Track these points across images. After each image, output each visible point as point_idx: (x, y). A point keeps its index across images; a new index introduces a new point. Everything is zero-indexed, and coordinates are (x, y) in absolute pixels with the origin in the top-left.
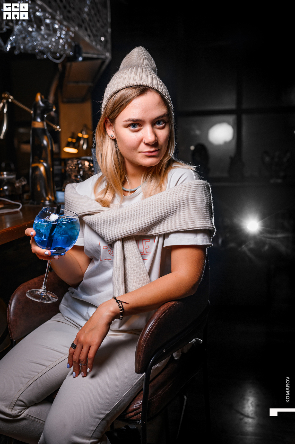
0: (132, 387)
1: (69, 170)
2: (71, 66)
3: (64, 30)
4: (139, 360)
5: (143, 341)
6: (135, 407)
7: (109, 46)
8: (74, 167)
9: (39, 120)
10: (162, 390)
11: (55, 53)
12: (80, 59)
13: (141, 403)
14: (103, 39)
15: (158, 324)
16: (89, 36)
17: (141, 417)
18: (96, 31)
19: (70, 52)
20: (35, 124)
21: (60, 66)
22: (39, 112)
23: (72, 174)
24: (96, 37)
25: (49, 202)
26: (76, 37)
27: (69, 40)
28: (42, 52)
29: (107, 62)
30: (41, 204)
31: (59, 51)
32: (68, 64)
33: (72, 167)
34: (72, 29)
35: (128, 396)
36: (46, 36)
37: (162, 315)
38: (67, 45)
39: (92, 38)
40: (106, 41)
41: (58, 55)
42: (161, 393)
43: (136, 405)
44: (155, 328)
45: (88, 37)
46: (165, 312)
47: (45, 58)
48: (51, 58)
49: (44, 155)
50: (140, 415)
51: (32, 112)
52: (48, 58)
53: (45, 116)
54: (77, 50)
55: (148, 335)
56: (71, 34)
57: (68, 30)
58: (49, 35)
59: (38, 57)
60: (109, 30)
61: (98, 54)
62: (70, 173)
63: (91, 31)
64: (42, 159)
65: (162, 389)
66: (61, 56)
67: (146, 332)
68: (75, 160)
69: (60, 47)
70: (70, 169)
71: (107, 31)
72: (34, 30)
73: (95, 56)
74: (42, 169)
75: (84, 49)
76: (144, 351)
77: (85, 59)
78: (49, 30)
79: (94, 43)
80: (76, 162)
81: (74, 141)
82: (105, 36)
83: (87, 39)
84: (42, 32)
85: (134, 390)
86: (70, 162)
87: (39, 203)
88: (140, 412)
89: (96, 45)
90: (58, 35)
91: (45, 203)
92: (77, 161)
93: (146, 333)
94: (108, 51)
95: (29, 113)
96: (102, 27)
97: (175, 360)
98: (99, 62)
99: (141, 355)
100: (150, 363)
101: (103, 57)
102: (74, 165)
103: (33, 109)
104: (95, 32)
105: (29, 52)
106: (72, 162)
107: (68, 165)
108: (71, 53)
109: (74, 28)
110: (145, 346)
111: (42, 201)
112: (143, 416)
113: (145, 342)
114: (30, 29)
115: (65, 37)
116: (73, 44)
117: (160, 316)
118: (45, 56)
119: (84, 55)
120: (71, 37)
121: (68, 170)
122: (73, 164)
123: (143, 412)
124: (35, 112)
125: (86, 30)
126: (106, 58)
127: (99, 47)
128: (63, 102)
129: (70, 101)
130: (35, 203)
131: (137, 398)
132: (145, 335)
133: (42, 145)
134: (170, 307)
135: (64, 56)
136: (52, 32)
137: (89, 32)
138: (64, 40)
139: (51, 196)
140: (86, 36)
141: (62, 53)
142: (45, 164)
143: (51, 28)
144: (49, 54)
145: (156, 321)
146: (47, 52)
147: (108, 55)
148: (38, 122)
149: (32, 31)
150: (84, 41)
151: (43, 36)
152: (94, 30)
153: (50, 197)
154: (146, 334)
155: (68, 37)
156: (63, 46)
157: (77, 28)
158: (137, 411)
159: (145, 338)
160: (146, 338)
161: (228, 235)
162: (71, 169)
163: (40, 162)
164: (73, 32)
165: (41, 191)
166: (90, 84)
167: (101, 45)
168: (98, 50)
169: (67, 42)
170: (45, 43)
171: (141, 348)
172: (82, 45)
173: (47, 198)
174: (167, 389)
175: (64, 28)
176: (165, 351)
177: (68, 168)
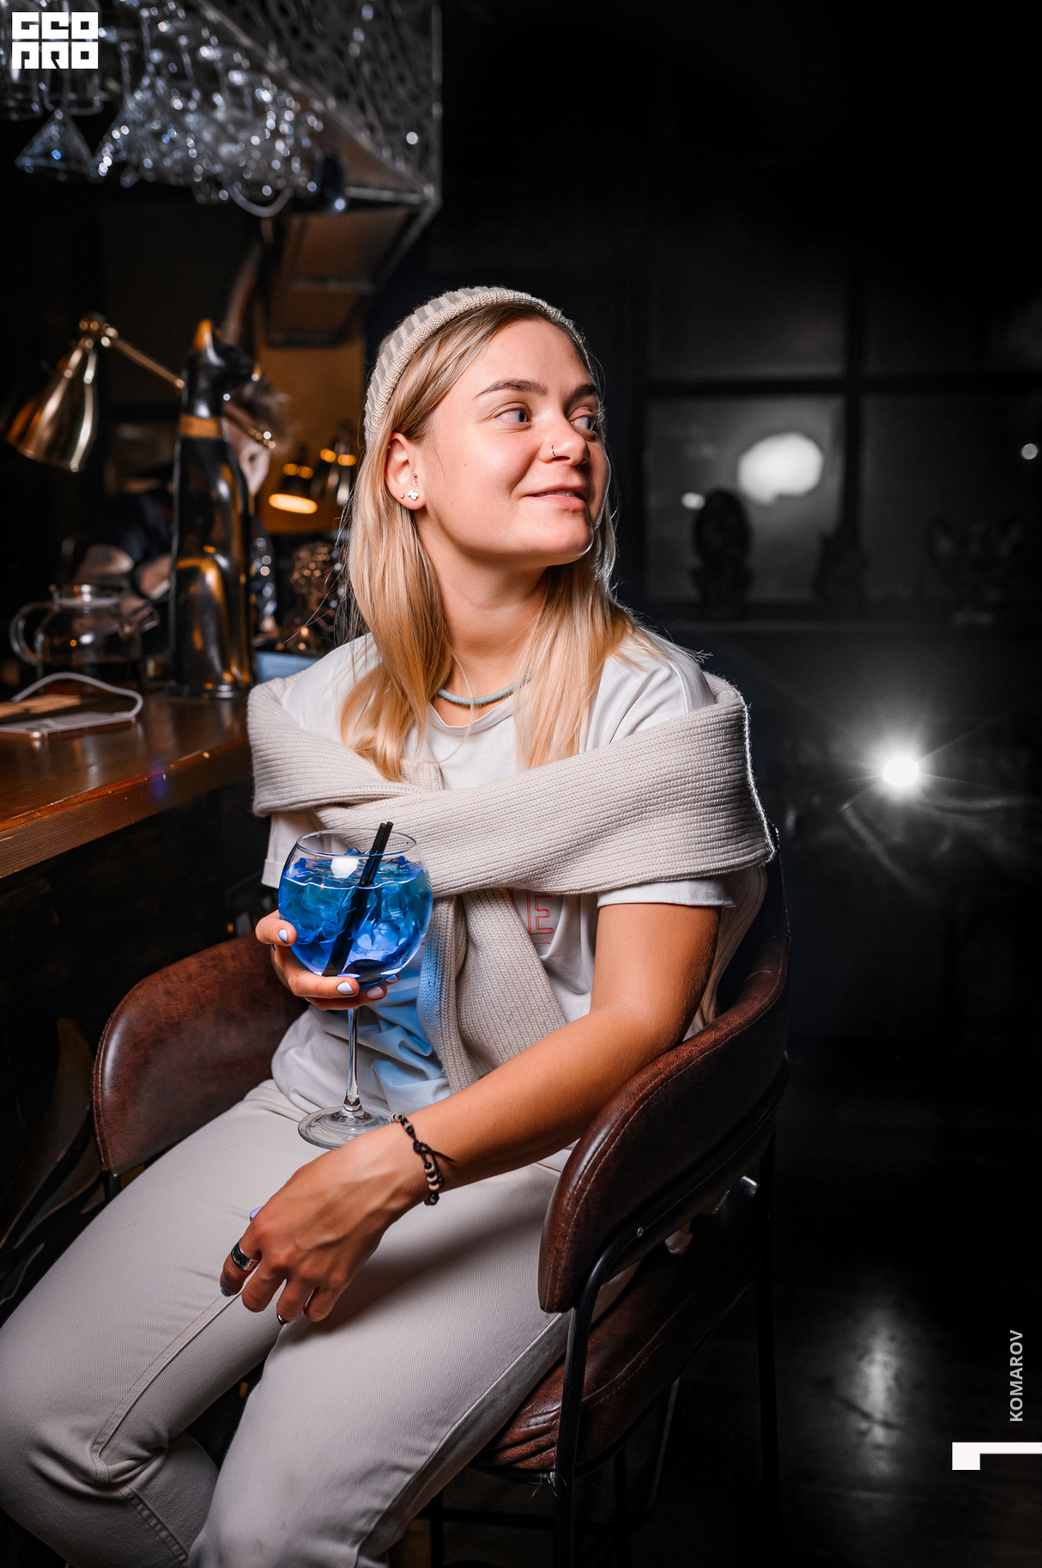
0: (524, 1356)
1: (302, 582)
2: (304, 226)
3: (291, 109)
4: (556, 1268)
5: (570, 1199)
6: (534, 1427)
7: (434, 163)
8: (317, 573)
9: (203, 411)
10: (628, 1366)
11: (259, 185)
12: (340, 204)
13: (555, 1410)
14: (412, 138)
15: (623, 1140)
16: (371, 129)
17: (556, 1459)
18: (395, 112)
19: (309, 181)
20: (189, 425)
21: (267, 229)
22: (203, 384)
23: (310, 593)
24: (393, 131)
25: (231, 691)
26: (330, 133)
27: (306, 142)
28: (215, 182)
29: (427, 215)
30: (206, 696)
31: (271, 176)
32: (296, 221)
33: (312, 571)
34: (317, 106)
35: (508, 1389)
36: (231, 129)
37: (635, 1109)
38: (299, 160)
39: (380, 135)
40: (424, 146)
41: (267, 191)
42: (624, 1378)
43: (539, 1418)
44: (614, 1154)
45: (368, 133)
46: (645, 1097)
47: (224, 199)
48: (241, 200)
49: (217, 532)
50: (552, 1453)
51: (180, 383)
52: (231, 201)
53: (227, 397)
54: (330, 175)
55: (586, 1179)
56: (313, 122)
57: (305, 108)
58: (240, 125)
59: (201, 198)
60: (437, 110)
61: (396, 190)
62: (304, 590)
63: (379, 112)
64: (211, 544)
65: (627, 1363)
66: (277, 193)
67: (582, 1168)
68: (324, 546)
69: (276, 164)
70: (304, 577)
71: (429, 114)
72: (192, 105)
73: (387, 195)
74: (211, 577)
75: (351, 174)
76: (575, 1234)
77: (354, 204)
78: (242, 107)
79: (386, 154)
80: (325, 554)
81: (306, 472)
82: (419, 130)
83: (363, 138)
84: (220, 115)
85: (528, 1366)
86: (304, 554)
87: (197, 692)
88: (552, 1445)
89: (393, 157)
90: (270, 122)
91: (219, 691)
92: (330, 552)
93: (579, 1173)
94: (429, 180)
95: (172, 387)
96: (415, 99)
97: (672, 1255)
98: (400, 213)
99: (565, 1247)
100: (593, 1274)
101: (413, 198)
102: (319, 564)
103: (185, 374)
104: (389, 116)
105: (172, 180)
106: (313, 553)
107: (298, 565)
108: (312, 187)
109: (324, 101)
110: (578, 1219)
111: (209, 686)
112: (559, 1457)
113: (576, 1205)
114: (177, 104)
115: (292, 132)
116: (319, 155)
117: (628, 1112)
118: (224, 195)
119: (354, 192)
120: (312, 133)
121: (297, 581)
122: (316, 562)
123: (564, 1444)
124: (192, 384)
125: (362, 107)
126: (425, 202)
127: (401, 166)
128: (272, 344)
129: (295, 340)
130: (187, 688)
131: (542, 1392)
132: (576, 1178)
133: (214, 495)
134: (663, 1081)
135: (287, 194)
136: (248, 116)
137: (372, 116)
138: (291, 141)
139: (241, 667)
140: (360, 129)
141: (281, 183)
142: (223, 562)
143: (248, 101)
144: (237, 188)
145: (616, 1129)
146: (232, 182)
147: (430, 191)
148: (201, 418)
149: (185, 111)
150: (353, 143)
151: (221, 127)
152: (387, 108)
153: (235, 670)
154: (580, 1177)
155: (302, 131)
156: (287, 161)
157: (332, 103)
158: (543, 1440)
159: (579, 1189)
160: (582, 1190)
161: (817, 800)
162: (308, 579)
163: (204, 555)
164: (319, 116)
165: (205, 650)
166: (364, 287)
167: (407, 160)
168: (397, 176)
169: (297, 150)
170: (226, 149)
171: (563, 1225)
172: (345, 160)
173: (227, 677)
174: (644, 1362)
175: (290, 101)
176: (644, 1233)
177: (296, 576)
